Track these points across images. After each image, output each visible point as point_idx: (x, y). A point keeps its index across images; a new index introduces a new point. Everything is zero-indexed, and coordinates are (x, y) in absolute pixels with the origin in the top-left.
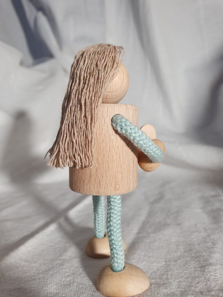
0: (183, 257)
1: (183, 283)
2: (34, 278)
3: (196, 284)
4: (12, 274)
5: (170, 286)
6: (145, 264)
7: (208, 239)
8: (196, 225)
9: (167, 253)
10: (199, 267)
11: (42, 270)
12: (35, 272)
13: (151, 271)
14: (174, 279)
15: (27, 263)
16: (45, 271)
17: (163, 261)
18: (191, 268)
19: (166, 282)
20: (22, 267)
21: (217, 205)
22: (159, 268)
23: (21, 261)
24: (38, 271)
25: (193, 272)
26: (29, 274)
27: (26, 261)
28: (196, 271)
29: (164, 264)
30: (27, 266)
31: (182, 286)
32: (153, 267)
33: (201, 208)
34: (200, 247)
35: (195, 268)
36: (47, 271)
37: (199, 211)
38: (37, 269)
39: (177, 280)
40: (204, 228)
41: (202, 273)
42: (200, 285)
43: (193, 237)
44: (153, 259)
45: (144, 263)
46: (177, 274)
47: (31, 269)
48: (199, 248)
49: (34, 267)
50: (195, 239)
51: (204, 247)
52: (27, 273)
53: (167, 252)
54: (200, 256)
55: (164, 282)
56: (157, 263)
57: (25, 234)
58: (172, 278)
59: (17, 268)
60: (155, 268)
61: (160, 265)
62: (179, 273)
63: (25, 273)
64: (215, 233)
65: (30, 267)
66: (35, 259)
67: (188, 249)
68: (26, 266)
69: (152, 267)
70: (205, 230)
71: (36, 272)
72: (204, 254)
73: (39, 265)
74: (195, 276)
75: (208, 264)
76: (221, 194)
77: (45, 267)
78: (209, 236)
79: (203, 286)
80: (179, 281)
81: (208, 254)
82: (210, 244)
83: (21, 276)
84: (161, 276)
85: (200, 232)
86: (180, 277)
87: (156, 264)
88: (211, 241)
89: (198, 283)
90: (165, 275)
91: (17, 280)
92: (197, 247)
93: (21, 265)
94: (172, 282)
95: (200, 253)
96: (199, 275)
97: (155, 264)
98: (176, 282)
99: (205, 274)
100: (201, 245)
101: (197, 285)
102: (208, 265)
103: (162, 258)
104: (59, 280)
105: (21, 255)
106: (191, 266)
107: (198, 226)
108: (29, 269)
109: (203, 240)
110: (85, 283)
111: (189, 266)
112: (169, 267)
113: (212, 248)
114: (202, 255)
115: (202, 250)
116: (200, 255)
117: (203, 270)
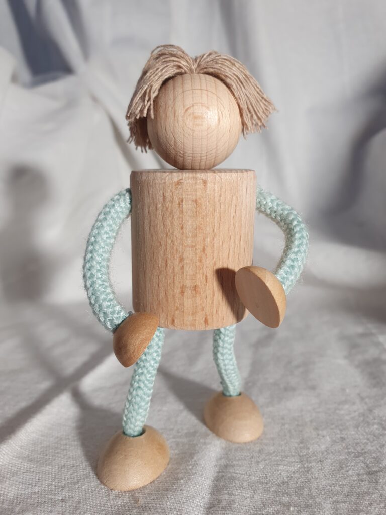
0: (332, 452)
1: (343, 506)
2: (50, 497)
3: (367, 508)
4: (5, 489)
5: (319, 510)
6: (264, 468)
7: (372, 418)
8: (343, 390)
9: (301, 445)
10: (367, 474)
11: (65, 480)
12: (52, 485)
13: (277, 480)
14: (324, 496)
15: (32, 466)
16: (71, 483)
17: (297, 461)
18: (352, 476)
19: (310, 502)
20: (23, 472)
21: (373, 352)
22: (292, 475)
23: (20, 460)
24: (57, 481)
25: (357, 484)
26: (40, 488)
27: (31, 460)
28: (362, 481)
29: (300, 468)
30: (33, 472)
31: (342, 511)
32: (281, 474)
33: (346, 357)
34: (359, 433)
35: (358, 475)
36: (75, 484)
37: (342, 362)
38: (55, 478)
39: (331, 499)
40: (359, 395)
41: (373, 486)
42: (375, 508)
43: (342, 412)
44: (278, 458)
45: (261, 466)
46: (328, 487)
47: (42, 477)
48: (357, 435)
49: (49, 474)
50: (347, 418)
51: (367, 433)
52: (35, 486)
53: (301, 442)
54: (363, 451)
55: (306, 501)
56: (287, 465)
57: (23, 404)
58: (319, 494)
59: (13, 476)
60: (284, 474)
61: (292, 469)
62: (331, 486)
63: (30, 486)
64: (380, 406)
65: (39, 473)
66: (47, 457)
67: (339, 436)
68: (32, 470)
69: (278, 473)
70: (362, 399)
71: (53, 483)
72: (369, 447)
73: (57, 469)
74: (362, 491)
75: (380, 468)
76: (374, 331)
77: (71, 475)
78: (370, 411)
79: (381, 510)
80: (335, 502)
81: (378, 449)
82: (376, 427)
83: (23, 492)
84: (299, 490)
85: (354, 404)
86: (335, 493)
87: (285, 467)
88: (376, 421)
89: (371, 505)
90: (306, 489)
91: (15, 501)
92: (353, 432)
93: (20, 469)
94: (322, 503)
95: (363, 447)
96: (368, 490)
97: (281, 467)
98: (328, 502)
99: (380, 488)
100: (360, 429)
101: (369, 508)
102: (381, 471)
103: (294, 456)
104: (102, 503)
105: (19, 449)
106: (350, 472)
107: (348, 391)
108: (37, 478)
109: (362, 419)
110: (154, 505)
111: (348, 471)
112: (310, 473)
113: (381, 435)
114: (366, 450)
115: (365, 441)
116: (363, 449)
117: (375, 479)
